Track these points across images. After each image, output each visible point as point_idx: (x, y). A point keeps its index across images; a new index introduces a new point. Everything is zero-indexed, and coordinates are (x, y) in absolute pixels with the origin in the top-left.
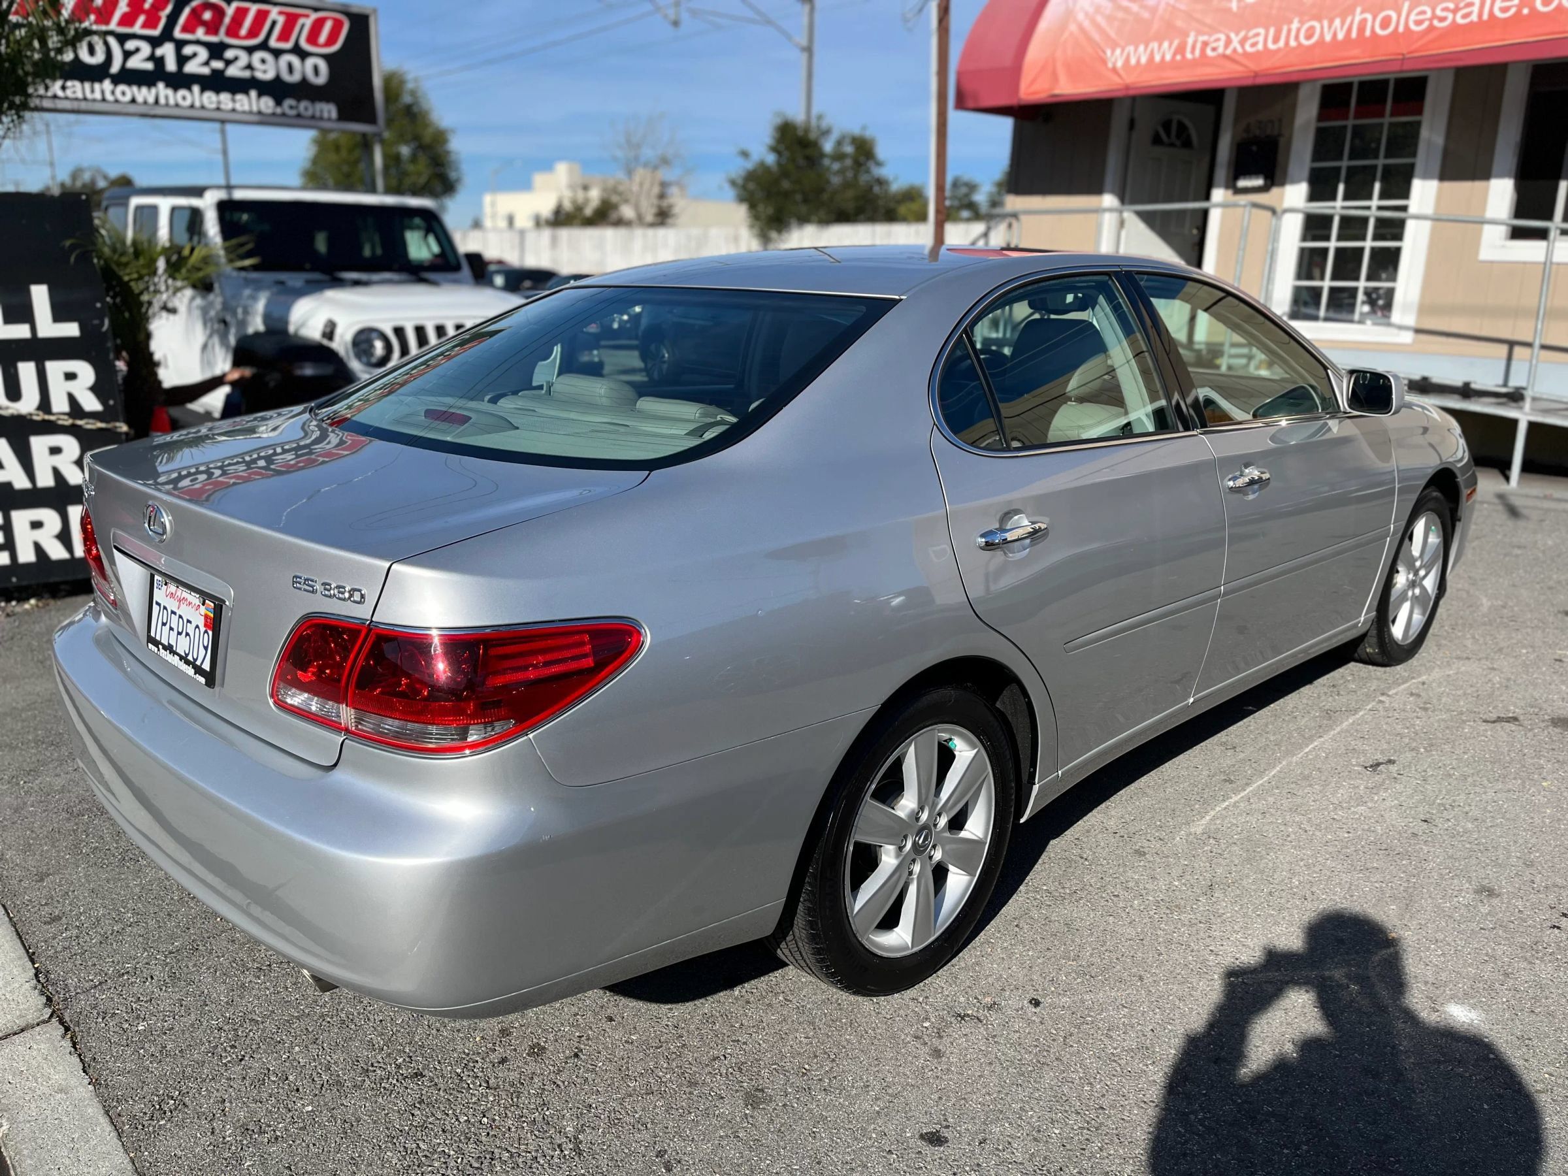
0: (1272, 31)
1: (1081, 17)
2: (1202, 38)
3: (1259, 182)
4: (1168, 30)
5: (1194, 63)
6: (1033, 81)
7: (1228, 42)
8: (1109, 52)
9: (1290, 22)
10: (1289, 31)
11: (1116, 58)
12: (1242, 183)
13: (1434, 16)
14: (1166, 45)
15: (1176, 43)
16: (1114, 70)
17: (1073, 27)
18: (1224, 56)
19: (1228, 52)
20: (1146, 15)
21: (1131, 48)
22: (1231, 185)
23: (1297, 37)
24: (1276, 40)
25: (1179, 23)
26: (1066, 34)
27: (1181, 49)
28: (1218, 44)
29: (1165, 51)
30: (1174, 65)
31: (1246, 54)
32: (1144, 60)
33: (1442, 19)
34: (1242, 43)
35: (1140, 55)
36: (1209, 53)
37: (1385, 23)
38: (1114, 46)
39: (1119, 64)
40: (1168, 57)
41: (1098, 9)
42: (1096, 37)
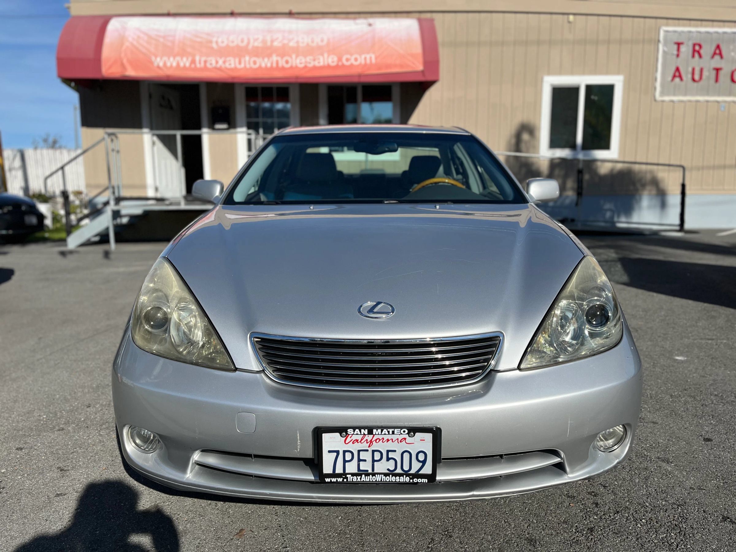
0: (237, 60)
1: (130, 39)
2: (203, 59)
3: (225, 126)
4: (183, 53)
5: (201, 69)
6: (110, 67)
7: (217, 62)
8: (153, 58)
9: (244, 57)
10: (245, 62)
11: (159, 62)
12: (218, 126)
13: (306, 62)
14: (185, 59)
15: (190, 59)
16: (158, 67)
17: (127, 44)
18: (216, 68)
19: (218, 66)
20: (169, 44)
21: (165, 58)
22: (211, 126)
23: (249, 63)
24: (240, 63)
25: (189, 50)
26: (124, 47)
27: (193, 62)
28: (212, 62)
29: (185, 62)
30: (190, 69)
31: (226, 68)
32: (174, 64)
33: (310, 63)
34: (224, 62)
35: (172, 62)
36: (208, 65)
37: (287, 62)
38: (156, 57)
39: (161, 64)
40: (188, 65)
41: (139, 37)
42: (144, 50)
